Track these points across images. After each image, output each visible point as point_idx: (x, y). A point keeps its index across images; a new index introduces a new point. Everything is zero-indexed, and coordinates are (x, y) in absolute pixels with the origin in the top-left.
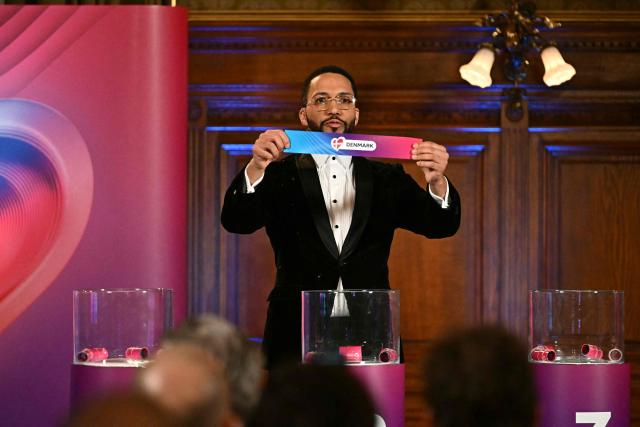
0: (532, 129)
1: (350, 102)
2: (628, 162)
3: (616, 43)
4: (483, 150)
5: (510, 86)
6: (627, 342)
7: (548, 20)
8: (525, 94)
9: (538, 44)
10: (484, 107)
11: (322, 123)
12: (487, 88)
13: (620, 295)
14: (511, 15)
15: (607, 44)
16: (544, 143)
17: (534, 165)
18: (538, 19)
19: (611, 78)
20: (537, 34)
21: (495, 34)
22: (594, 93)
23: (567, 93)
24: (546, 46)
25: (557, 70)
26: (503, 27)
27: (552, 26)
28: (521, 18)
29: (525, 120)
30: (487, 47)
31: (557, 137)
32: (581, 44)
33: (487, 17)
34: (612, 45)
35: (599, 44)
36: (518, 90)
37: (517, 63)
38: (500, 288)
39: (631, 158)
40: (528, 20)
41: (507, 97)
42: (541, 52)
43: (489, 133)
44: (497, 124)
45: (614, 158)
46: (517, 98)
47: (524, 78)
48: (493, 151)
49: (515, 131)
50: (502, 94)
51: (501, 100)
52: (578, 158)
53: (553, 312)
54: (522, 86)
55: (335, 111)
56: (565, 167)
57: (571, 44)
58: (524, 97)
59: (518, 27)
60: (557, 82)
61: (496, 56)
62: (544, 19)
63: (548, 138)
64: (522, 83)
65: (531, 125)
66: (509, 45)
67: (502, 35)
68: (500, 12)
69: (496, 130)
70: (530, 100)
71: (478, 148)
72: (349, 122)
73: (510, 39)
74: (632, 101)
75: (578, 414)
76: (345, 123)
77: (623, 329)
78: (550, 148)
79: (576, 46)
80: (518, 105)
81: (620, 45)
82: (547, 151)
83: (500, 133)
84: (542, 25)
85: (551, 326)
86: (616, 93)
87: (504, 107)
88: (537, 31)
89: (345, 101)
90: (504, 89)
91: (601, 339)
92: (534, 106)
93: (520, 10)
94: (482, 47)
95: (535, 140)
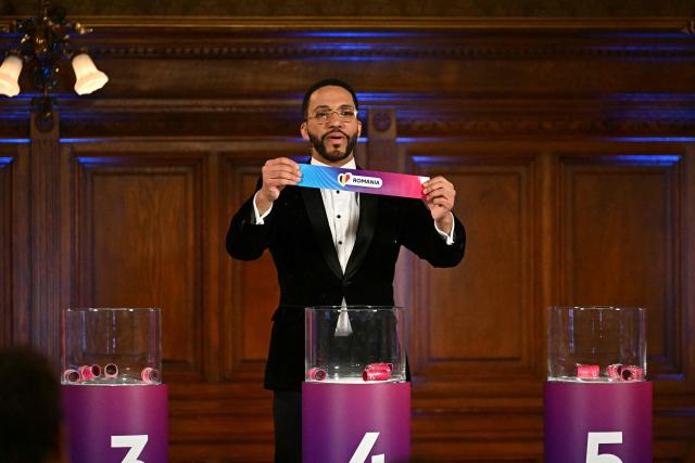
0: (62, 140)
1: (352, 114)
2: (164, 174)
3: (150, 50)
4: (11, 163)
5: (38, 95)
6: (164, 362)
7: (79, 26)
8: (56, 103)
9: (70, 52)
10: (12, 117)
11: (323, 137)
12: (14, 97)
13: (157, 313)
14: (40, 20)
15: (141, 50)
16: (75, 154)
17: (65, 177)
18: (68, 25)
19: (145, 86)
20: (67, 40)
21: (24, 40)
22: (128, 102)
23: (99, 102)
24: (77, 53)
25: (89, 77)
26: (32, 32)
27: (83, 32)
28: (50, 23)
29: (56, 130)
30: (15, 55)
31: (89, 148)
32: (113, 51)
33: (14, 23)
34: (145, 52)
35: (132, 50)
36: (48, 99)
37: (46, 71)
38: (30, 307)
39: (166, 170)
40: (58, 26)
41: (36, 107)
42: (71, 60)
43: (18, 144)
44: (27, 134)
45: (148, 170)
46: (47, 107)
47: (54, 87)
48: (23, 162)
49: (45, 142)
50: (32, 103)
51: (30, 110)
52: (111, 170)
53: (87, 332)
54: (51, 95)
55: (337, 124)
56: (97, 179)
57: (103, 50)
58: (55, 107)
59: (47, 33)
60: (89, 91)
61: (24, 64)
62: (74, 25)
63: (79, 149)
64: (52, 91)
65: (61, 137)
66: (37, 52)
67: (31, 41)
68: (29, 17)
69: (26, 140)
70: (61, 110)
71: (7, 160)
72: (351, 135)
73: (38, 46)
74: (167, 110)
75: (113, 438)
76: (348, 137)
77: (160, 347)
78: (82, 160)
79: (108, 52)
80: (49, 114)
81: (155, 52)
82: (79, 163)
83: (30, 144)
84: (73, 30)
85: (84, 347)
86: (150, 102)
87: (33, 117)
88: (67, 37)
89: (346, 114)
90: (34, 98)
91: (137, 359)
92: (65, 116)
93: (49, 15)
94: (10, 54)
95: (66, 152)
